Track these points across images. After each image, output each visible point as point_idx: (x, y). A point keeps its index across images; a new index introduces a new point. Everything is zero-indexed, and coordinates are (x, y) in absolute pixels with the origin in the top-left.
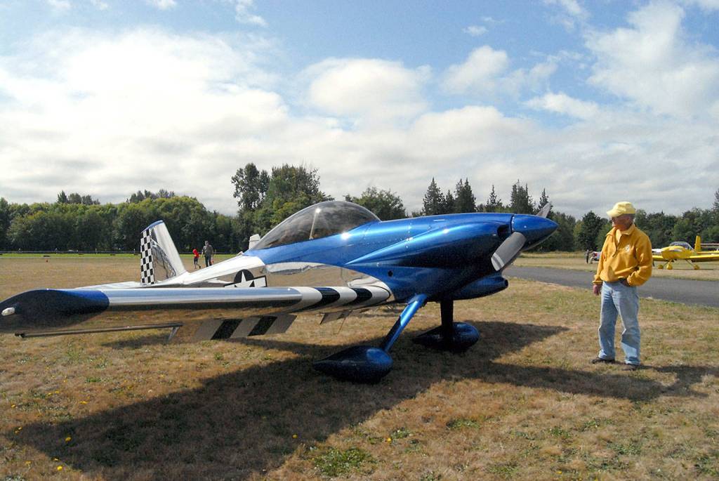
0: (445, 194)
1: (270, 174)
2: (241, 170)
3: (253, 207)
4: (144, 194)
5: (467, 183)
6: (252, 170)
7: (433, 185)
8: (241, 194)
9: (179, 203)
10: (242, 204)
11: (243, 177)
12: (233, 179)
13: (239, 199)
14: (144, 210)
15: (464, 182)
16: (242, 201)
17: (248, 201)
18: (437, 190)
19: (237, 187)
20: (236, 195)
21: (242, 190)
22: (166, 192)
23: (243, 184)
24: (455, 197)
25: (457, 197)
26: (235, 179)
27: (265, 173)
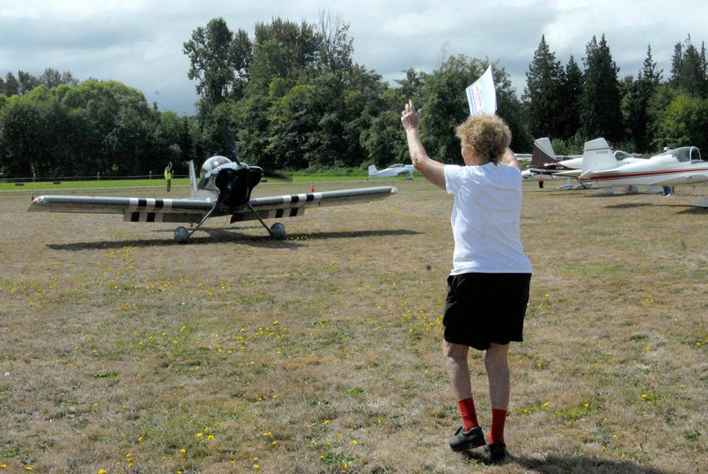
0: (565, 64)
1: (252, 37)
2: (200, 30)
3: (223, 94)
4: (17, 77)
5: (604, 42)
6: (219, 30)
7: (544, 46)
8: (202, 73)
9: (95, 92)
10: (203, 90)
11: (203, 42)
12: (186, 46)
13: (197, 82)
14: (39, 106)
15: (599, 40)
16: (203, 84)
17: (215, 86)
18: (551, 57)
19: (194, 61)
20: (193, 74)
21: (202, 66)
22: (57, 74)
23: (205, 55)
24: (583, 67)
25: (587, 67)
26: (189, 47)
27: (243, 36)
